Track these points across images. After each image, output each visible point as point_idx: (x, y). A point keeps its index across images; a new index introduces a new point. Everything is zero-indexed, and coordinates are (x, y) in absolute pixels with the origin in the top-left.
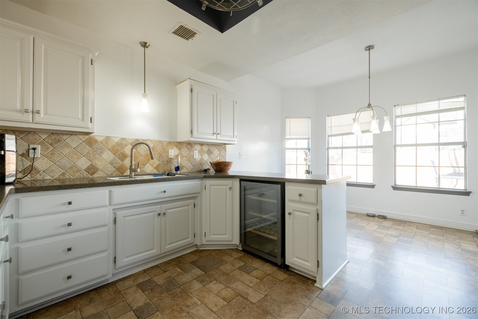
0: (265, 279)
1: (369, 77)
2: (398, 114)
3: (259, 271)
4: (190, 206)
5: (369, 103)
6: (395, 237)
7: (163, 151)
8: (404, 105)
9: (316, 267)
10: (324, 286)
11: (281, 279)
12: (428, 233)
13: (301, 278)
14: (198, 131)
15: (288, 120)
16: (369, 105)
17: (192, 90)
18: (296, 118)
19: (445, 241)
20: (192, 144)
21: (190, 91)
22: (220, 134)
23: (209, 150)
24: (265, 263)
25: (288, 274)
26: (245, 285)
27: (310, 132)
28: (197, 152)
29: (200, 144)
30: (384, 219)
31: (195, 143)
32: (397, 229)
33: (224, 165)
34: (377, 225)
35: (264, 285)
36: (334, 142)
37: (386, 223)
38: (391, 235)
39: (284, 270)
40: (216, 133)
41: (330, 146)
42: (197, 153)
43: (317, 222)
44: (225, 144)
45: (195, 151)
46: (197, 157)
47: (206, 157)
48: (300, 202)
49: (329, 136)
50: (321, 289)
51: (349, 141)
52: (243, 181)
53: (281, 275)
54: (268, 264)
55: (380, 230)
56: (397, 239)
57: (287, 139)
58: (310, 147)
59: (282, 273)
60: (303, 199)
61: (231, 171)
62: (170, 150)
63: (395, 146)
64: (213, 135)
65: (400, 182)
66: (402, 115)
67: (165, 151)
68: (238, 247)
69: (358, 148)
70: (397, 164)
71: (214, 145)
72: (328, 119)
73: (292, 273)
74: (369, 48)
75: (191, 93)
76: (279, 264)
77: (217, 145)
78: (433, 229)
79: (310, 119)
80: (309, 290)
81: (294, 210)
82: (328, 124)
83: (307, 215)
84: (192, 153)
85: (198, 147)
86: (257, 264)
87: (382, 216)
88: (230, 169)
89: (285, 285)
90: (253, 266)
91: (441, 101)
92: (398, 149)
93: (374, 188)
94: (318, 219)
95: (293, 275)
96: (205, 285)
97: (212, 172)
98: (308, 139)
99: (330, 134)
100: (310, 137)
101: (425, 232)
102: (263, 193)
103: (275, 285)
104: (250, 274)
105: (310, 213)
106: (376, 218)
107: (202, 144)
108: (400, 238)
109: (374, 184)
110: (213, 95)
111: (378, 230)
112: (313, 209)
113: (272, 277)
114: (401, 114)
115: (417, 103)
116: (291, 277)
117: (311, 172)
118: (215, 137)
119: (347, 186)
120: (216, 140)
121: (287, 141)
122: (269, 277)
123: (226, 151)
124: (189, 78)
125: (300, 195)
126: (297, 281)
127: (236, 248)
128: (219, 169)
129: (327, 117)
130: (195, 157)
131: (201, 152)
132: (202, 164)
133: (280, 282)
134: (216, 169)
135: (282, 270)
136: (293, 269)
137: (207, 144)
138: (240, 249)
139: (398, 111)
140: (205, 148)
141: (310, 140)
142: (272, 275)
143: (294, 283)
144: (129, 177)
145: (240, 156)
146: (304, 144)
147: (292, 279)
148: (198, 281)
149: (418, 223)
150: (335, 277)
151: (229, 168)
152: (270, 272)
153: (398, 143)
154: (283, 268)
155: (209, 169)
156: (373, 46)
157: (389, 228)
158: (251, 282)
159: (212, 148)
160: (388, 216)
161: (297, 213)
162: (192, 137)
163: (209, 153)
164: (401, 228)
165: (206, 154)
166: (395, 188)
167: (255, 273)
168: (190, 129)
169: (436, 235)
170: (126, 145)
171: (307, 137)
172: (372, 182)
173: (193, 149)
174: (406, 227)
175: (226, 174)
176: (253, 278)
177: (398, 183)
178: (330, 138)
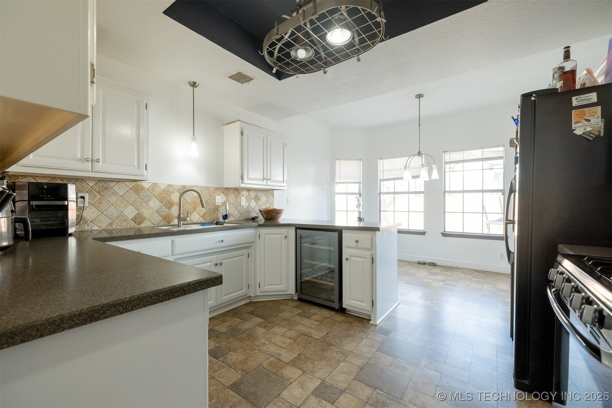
0: (324, 321)
1: (419, 125)
2: (447, 160)
3: (318, 315)
4: (244, 255)
5: (419, 150)
6: (442, 281)
7: (210, 198)
8: (453, 151)
9: (371, 306)
10: (378, 323)
11: (339, 320)
12: (471, 277)
13: (357, 319)
14: (249, 177)
15: (338, 162)
16: (419, 153)
17: (242, 133)
18: (347, 160)
19: (485, 282)
20: (239, 189)
21: (241, 133)
22: (270, 179)
23: (256, 196)
24: (323, 309)
25: (345, 316)
26: (307, 327)
27: (361, 176)
28: (244, 198)
29: (247, 190)
30: (434, 266)
31: (242, 189)
32: (444, 275)
33: (275, 212)
34: (426, 272)
35: (325, 326)
36: (386, 186)
37: (435, 270)
38: (439, 280)
39: (341, 314)
40: (267, 179)
41: (382, 191)
42: (244, 200)
43: (372, 265)
44: (273, 190)
45: (242, 198)
46: (244, 204)
47: (253, 204)
48: (357, 248)
49: (381, 180)
50: (375, 325)
51: (401, 186)
52: (299, 229)
53: (339, 318)
54: (325, 309)
55: (429, 276)
56: (443, 283)
57: (336, 183)
58: (361, 192)
59: (340, 316)
60: (359, 245)
61: (283, 219)
62: (217, 197)
63: (445, 192)
64: (264, 181)
65: (449, 229)
66: (451, 162)
67: (212, 198)
68: (293, 297)
69: (410, 194)
70: (446, 211)
71: (261, 190)
72: (380, 162)
73: (348, 316)
74: (419, 96)
75: (241, 136)
76: (336, 308)
77: (265, 190)
78: (477, 273)
79: (361, 162)
80: (365, 327)
81: (351, 256)
82: (380, 168)
83: (362, 259)
84: (239, 200)
85: (245, 193)
86: (315, 310)
87: (432, 263)
88: (280, 217)
89: (343, 324)
90: (312, 312)
91: (484, 150)
92: (447, 195)
93: (425, 235)
94: (373, 263)
95: (350, 317)
96: (269, 330)
97: (261, 220)
98: (359, 183)
99: (382, 178)
100: (361, 181)
101: (469, 276)
102: (316, 242)
103: (334, 325)
104: (310, 318)
105: (365, 258)
106: (427, 266)
107: (249, 190)
108: (447, 282)
109: (425, 231)
110: (263, 138)
111: (428, 276)
112: (368, 253)
113: (330, 320)
114: (449, 161)
115: (464, 150)
116: (348, 319)
117: (364, 219)
118: (265, 182)
119: (398, 233)
120: (267, 185)
121: (337, 185)
122: (328, 319)
123: (273, 197)
124: (239, 120)
125: (357, 241)
126: (354, 321)
127: (291, 298)
128: (269, 217)
129: (379, 160)
130: (242, 204)
131: (248, 199)
132: (250, 212)
133: (339, 323)
134: (266, 217)
135: (339, 313)
136: (349, 312)
137: (254, 190)
138: (295, 298)
139: (447, 157)
140: (253, 194)
141: (361, 185)
142: (330, 318)
143: (351, 323)
144: (177, 227)
145: (288, 202)
146: (355, 188)
147: (349, 320)
148: (261, 327)
149: (464, 269)
150: (387, 315)
151: (280, 215)
152: (329, 316)
153: (447, 189)
154: (340, 312)
155: (258, 217)
156: (423, 95)
157: (437, 274)
158: (312, 325)
159: (260, 194)
160: (438, 263)
161: (353, 258)
162: (242, 183)
163: (257, 199)
164: (449, 273)
165: (253, 201)
166: (445, 235)
167: (314, 317)
168: (241, 175)
169: (478, 278)
170: (173, 192)
171: (358, 181)
172: (423, 229)
173: (241, 195)
174: (453, 272)
175: (277, 222)
176: (313, 321)
177: (447, 230)
178: (382, 182)
